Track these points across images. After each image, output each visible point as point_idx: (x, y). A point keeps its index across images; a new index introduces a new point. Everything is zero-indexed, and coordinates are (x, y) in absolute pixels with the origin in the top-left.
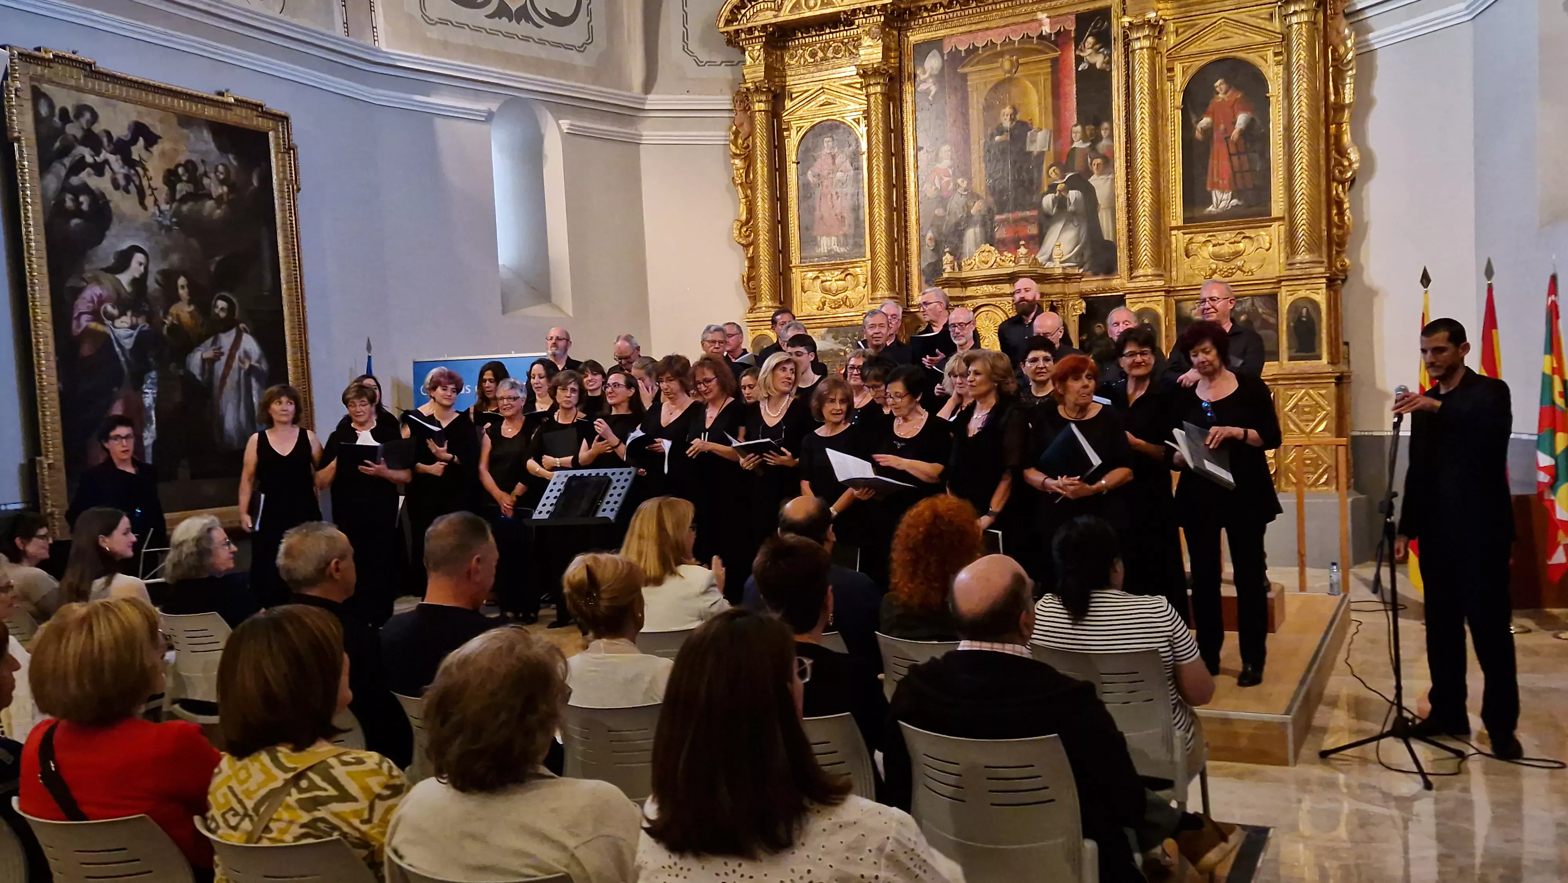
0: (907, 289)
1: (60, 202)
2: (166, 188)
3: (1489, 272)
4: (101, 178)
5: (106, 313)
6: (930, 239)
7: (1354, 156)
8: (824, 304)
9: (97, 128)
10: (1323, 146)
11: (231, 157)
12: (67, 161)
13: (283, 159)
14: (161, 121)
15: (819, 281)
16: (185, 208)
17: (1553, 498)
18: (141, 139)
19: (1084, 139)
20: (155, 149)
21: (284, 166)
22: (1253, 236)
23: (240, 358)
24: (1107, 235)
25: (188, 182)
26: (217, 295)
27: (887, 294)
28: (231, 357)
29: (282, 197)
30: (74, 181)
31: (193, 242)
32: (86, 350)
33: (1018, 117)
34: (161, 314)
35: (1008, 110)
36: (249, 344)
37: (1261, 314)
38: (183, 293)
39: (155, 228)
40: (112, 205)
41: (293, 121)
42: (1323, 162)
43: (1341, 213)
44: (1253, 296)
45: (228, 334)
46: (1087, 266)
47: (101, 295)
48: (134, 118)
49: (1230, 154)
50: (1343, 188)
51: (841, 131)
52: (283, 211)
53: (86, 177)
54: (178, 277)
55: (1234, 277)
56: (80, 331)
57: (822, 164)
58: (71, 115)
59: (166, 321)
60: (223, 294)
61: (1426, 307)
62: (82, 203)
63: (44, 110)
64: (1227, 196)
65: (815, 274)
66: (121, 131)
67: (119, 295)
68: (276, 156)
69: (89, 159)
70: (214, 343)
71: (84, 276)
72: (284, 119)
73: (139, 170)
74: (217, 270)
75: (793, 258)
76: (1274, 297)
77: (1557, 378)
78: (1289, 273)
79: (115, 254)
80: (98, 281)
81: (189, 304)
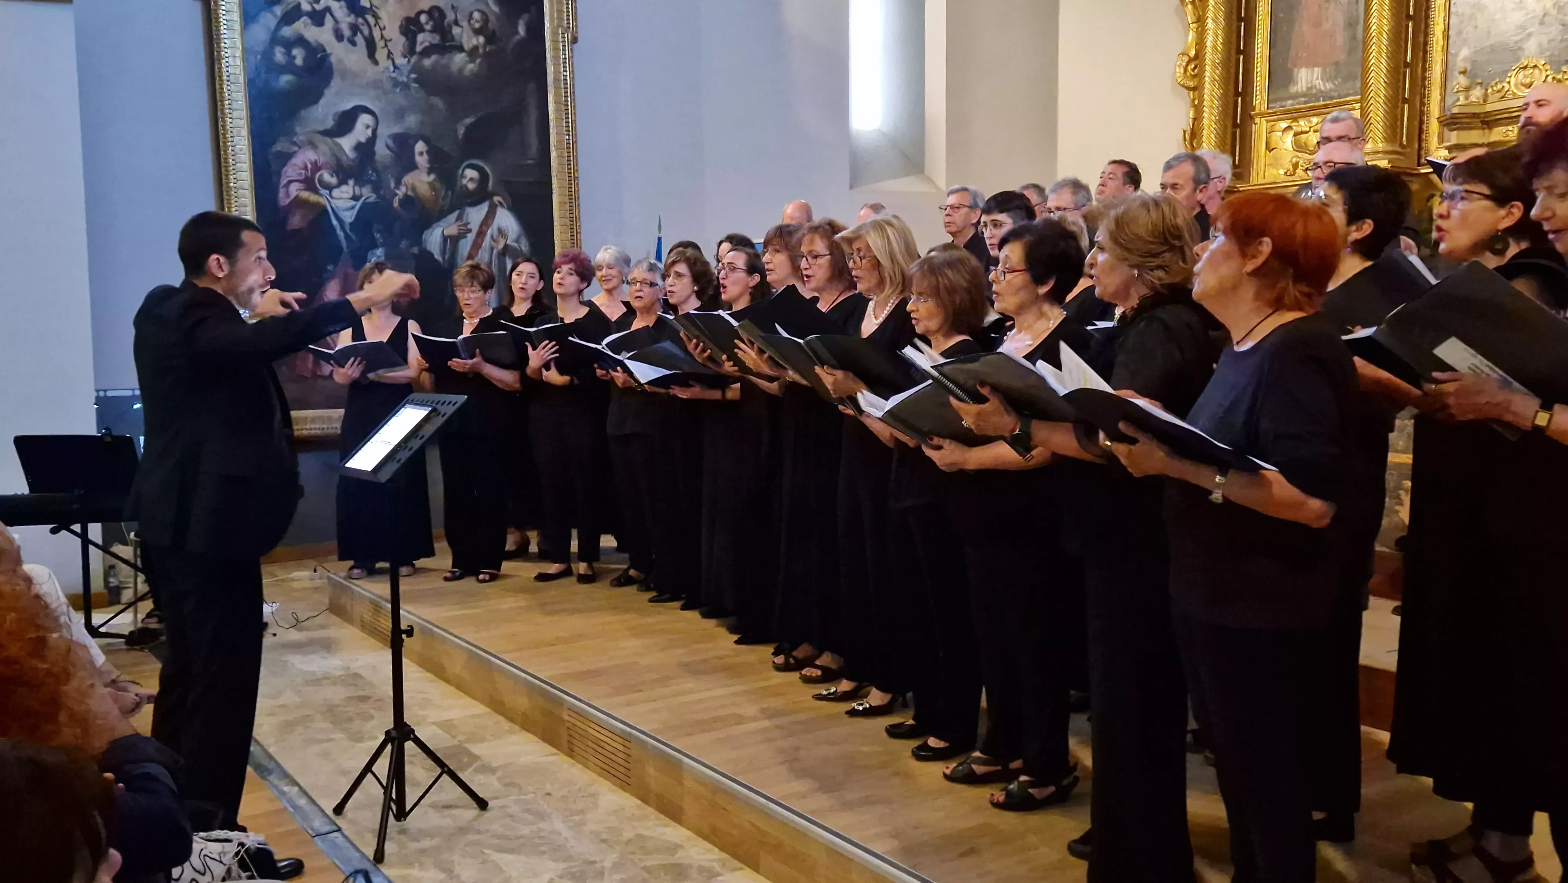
0: (1420, 140)
1: (268, 54)
2: (403, 39)
4: (319, 28)
5: (321, 182)
8: (1295, 166)
11: (490, 1)
12: (278, 10)
13: (559, 3)
15: (1291, 134)
16: (427, 62)
21: (560, 10)
23: (492, 236)
25: (433, 31)
26: (464, 165)
27: (1381, 146)
28: (481, 234)
29: (556, 49)
30: (287, 31)
31: (438, 102)
32: (297, 220)
34: (392, 185)
36: (506, 220)
39: (388, 85)
40: (333, 59)
45: (479, 207)
47: (316, 162)
52: (556, 65)
53: (303, 27)
54: (417, 142)
56: (287, 201)
59: (397, 192)
60: (474, 162)
65: (1284, 125)
67: (338, 160)
68: (550, 1)
69: (306, 7)
70: (459, 218)
71: (295, 139)
73: (370, 18)
74: (466, 134)
75: (1257, 102)
79: (335, 114)
80: (312, 145)
81: (429, 173)
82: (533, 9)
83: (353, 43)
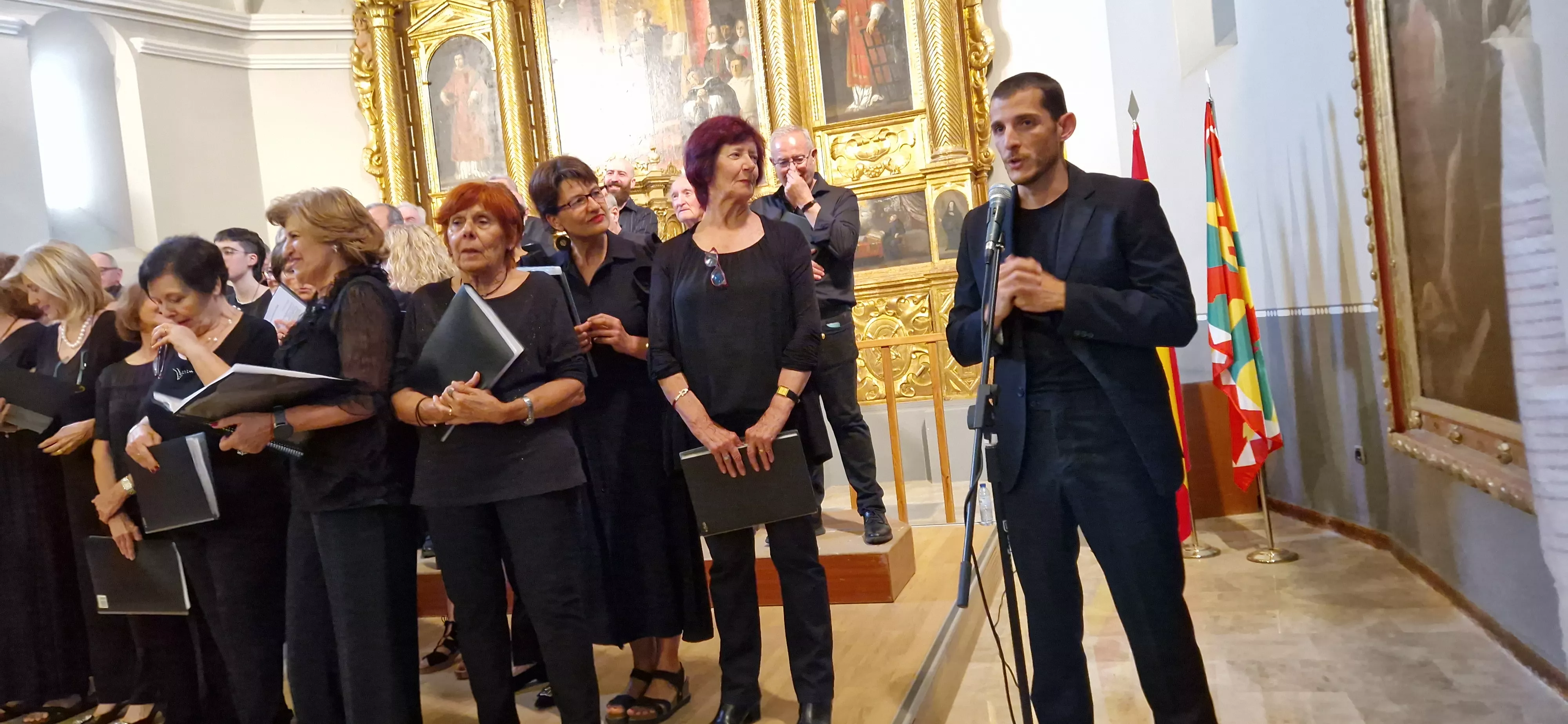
3: (1133, 110)
7: (988, 37)
10: (957, 32)
17: (1232, 383)
19: (720, 39)
22: (896, 132)
33: (651, 21)
35: (640, 15)
37: (909, 213)
42: (959, 49)
43: (981, 101)
44: (900, 194)
49: (868, 48)
50: (981, 74)
51: (471, 46)
55: (883, 176)
64: (868, 91)
75: (432, 187)
76: (921, 193)
77: (1224, 230)
78: (934, 165)
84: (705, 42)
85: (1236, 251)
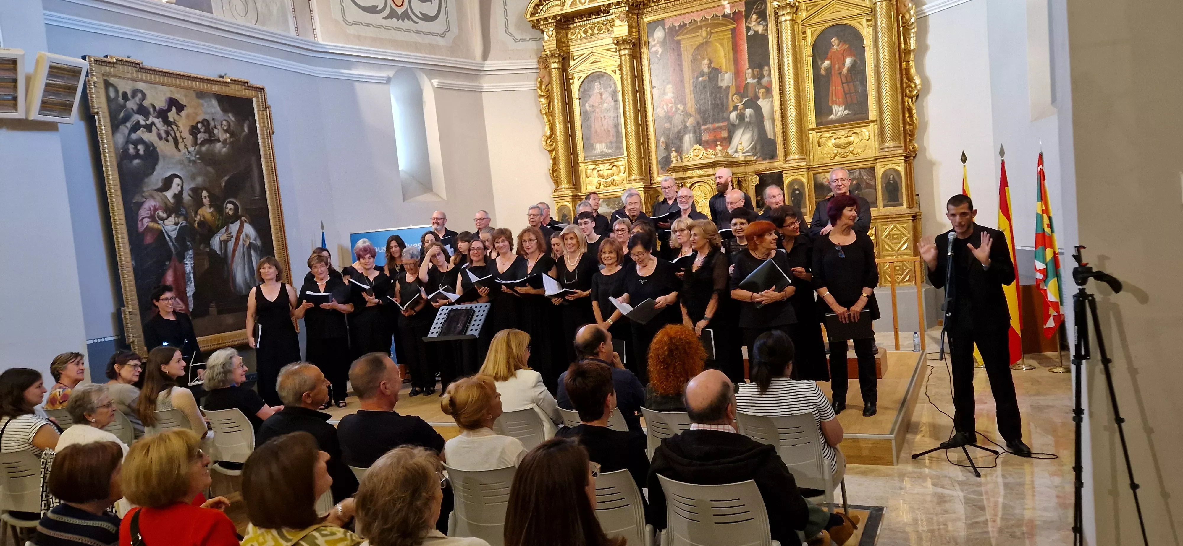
0: (650, 173)
1: (126, 150)
2: (191, 137)
3: (1002, 153)
4: (151, 134)
5: (158, 216)
6: (663, 142)
7: (918, 81)
8: (600, 184)
9: (146, 103)
10: (898, 76)
11: (230, 115)
12: (129, 125)
13: (263, 114)
14: (186, 96)
15: (596, 171)
16: (204, 149)
17: (1045, 287)
18: (174, 108)
19: (754, 77)
20: (183, 113)
21: (263, 119)
22: (858, 132)
23: (243, 238)
24: (770, 136)
26: (226, 201)
27: (638, 177)
28: (238, 238)
29: (263, 138)
30: (134, 136)
31: (210, 169)
32: (149, 239)
33: (713, 65)
34: (193, 215)
35: (706, 61)
36: (249, 229)
37: (865, 180)
38: (206, 201)
39: (186, 162)
40: (158, 149)
41: (267, 90)
42: (899, 85)
43: (911, 116)
44: (860, 169)
45: (235, 224)
46: (759, 155)
47: (155, 206)
48: (169, 95)
49: (843, 83)
50: (912, 101)
51: (605, 78)
52: (264, 146)
53: (141, 133)
54: (202, 191)
55: (848, 158)
56: (143, 229)
57: (594, 99)
58: (129, 96)
59: (196, 219)
60: (231, 200)
61: (965, 175)
62: (139, 150)
63: (112, 94)
64: (842, 108)
65: (593, 167)
66: (161, 103)
67: (166, 204)
68: (258, 113)
69: (142, 122)
70: (227, 230)
71: (143, 194)
72: (262, 89)
73: (174, 127)
74: (225, 185)
75: (579, 158)
76: (872, 169)
77: (1045, 215)
78: (881, 154)
79: (162, 180)
80: (152, 197)
81: (210, 208)
82: (250, 118)
83: (168, 141)
84: (744, 79)
85: (1050, 226)
